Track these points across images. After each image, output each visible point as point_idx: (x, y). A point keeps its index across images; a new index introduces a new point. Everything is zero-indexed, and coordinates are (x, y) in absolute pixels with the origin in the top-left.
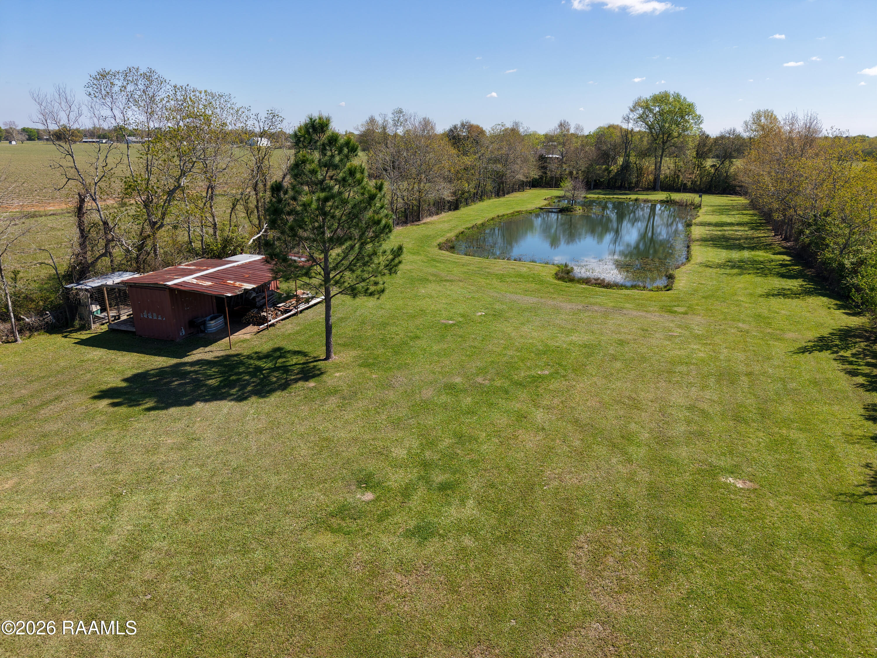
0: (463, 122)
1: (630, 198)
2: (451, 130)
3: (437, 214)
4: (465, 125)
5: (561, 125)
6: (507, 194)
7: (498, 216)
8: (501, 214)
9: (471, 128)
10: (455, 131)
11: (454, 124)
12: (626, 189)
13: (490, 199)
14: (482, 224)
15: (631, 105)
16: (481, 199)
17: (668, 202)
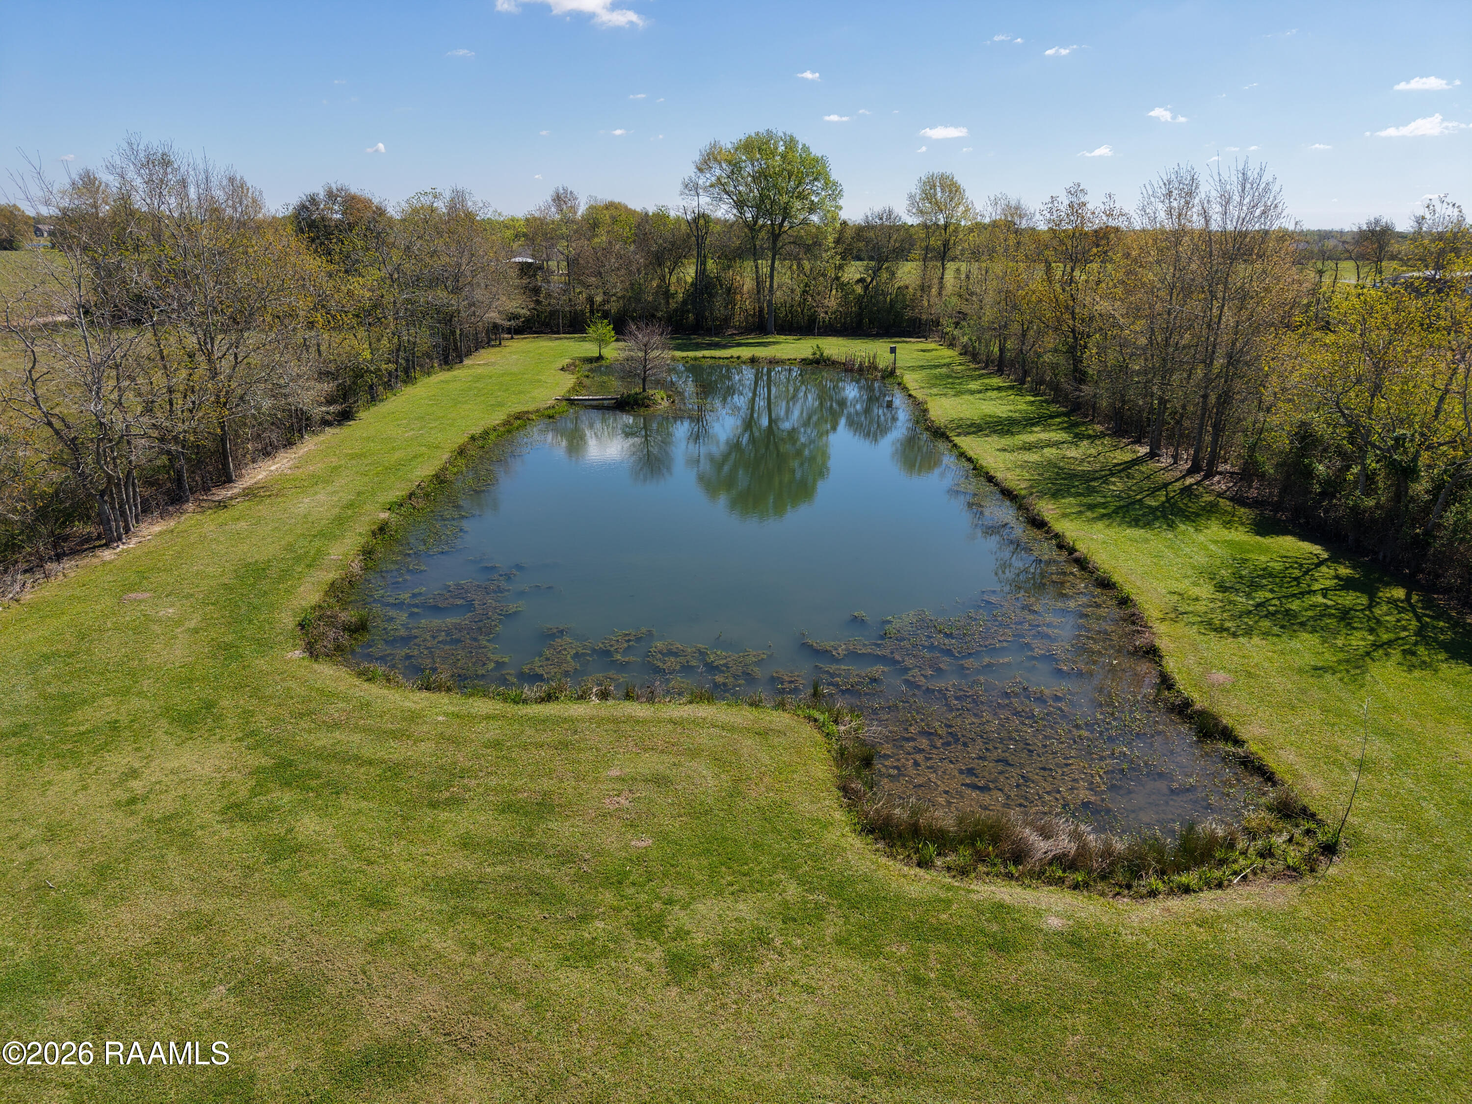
0: (330, 188)
1: (738, 358)
2: (303, 207)
3: (289, 444)
4: (337, 196)
5: (559, 199)
6: (466, 356)
7: (473, 438)
8: (477, 430)
9: (352, 203)
10: (313, 208)
11: (310, 191)
12: (709, 332)
13: (429, 374)
14: (437, 476)
15: (697, 157)
16: (409, 379)
17: (817, 362)
